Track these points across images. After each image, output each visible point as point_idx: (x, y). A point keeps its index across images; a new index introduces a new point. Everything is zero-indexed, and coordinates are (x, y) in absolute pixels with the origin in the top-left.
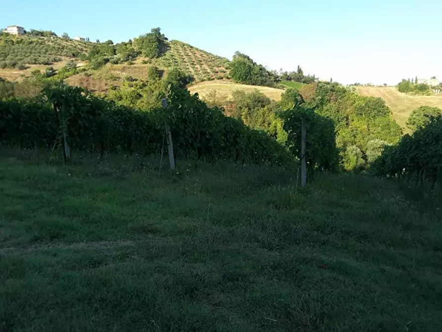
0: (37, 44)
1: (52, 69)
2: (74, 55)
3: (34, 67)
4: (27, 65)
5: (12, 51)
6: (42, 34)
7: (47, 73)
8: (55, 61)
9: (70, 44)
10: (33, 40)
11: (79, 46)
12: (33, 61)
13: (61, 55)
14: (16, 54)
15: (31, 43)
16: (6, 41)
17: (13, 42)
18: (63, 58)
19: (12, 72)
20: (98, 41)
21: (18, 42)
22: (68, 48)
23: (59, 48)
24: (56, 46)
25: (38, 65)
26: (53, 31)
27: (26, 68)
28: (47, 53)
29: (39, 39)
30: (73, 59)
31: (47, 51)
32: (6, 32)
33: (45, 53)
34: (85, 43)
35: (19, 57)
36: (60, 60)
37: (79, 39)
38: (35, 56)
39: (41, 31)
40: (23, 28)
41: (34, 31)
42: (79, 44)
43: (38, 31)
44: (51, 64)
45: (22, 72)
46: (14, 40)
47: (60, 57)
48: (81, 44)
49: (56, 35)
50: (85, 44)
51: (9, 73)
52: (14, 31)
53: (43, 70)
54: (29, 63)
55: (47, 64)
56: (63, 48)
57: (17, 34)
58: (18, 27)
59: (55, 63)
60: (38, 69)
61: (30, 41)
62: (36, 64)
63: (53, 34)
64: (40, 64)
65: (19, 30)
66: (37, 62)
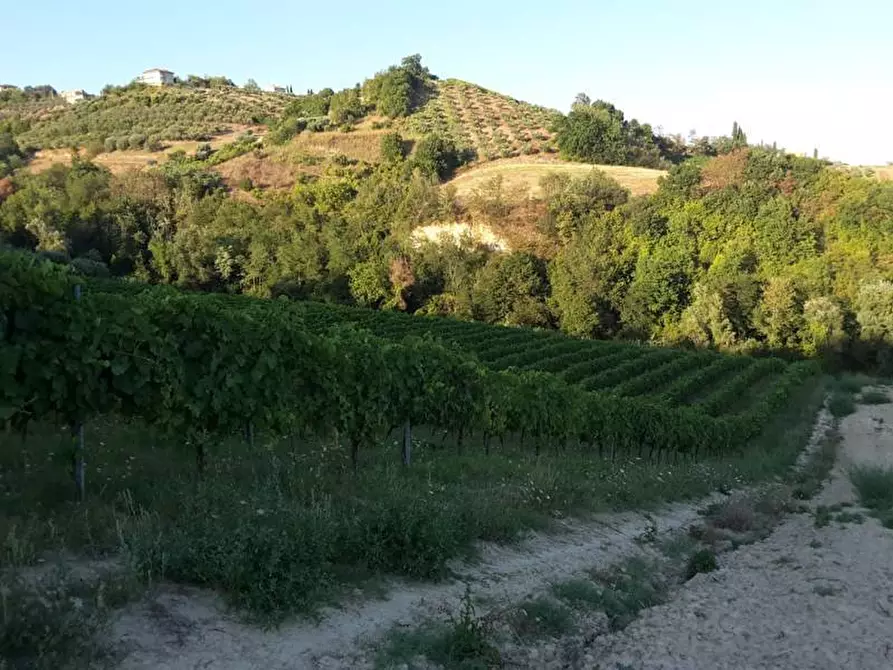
0: (190, 102)
1: (208, 148)
2: (255, 121)
3: (178, 146)
4: (167, 142)
5: (143, 117)
6: (207, 83)
7: (196, 156)
8: (219, 132)
9: (252, 99)
10: (187, 95)
11: (269, 104)
12: (177, 135)
13: (231, 122)
14: (149, 122)
15: (180, 100)
16: (138, 99)
17: (150, 100)
18: (234, 126)
19: (136, 156)
20: (311, 92)
21: (158, 101)
22: (247, 107)
23: (230, 108)
24: (226, 104)
25: (184, 143)
26: (227, 78)
27: (162, 149)
28: (206, 118)
29: (196, 92)
30: (254, 128)
31: (206, 115)
32: (141, 82)
33: (202, 119)
34: (282, 94)
35: (153, 128)
36: (228, 131)
37: (273, 90)
38: (182, 124)
39: (208, 78)
40: (172, 73)
41: (194, 78)
42: (269, 100)
43: (199, 79)
44: (210, 139)
45: (154, 156)
46: (153, 96)
47: (228, 125)
48: (272, 98)
49: (233, 84)
50: (282, 98)
51: (133, 158)
52: (156, 80)
53: (192, 149)
54: (168, 138)
55: (202, 139)
56: (237, 108)
57: (160, 85)
58: (162, 72)
59: (219, 137)
60: (182, 148)
61: (179, 96)
62: (181, 139)
63: (226, 82)
64: (189, 139)
65: (164, 78)
66: (183, 136)
